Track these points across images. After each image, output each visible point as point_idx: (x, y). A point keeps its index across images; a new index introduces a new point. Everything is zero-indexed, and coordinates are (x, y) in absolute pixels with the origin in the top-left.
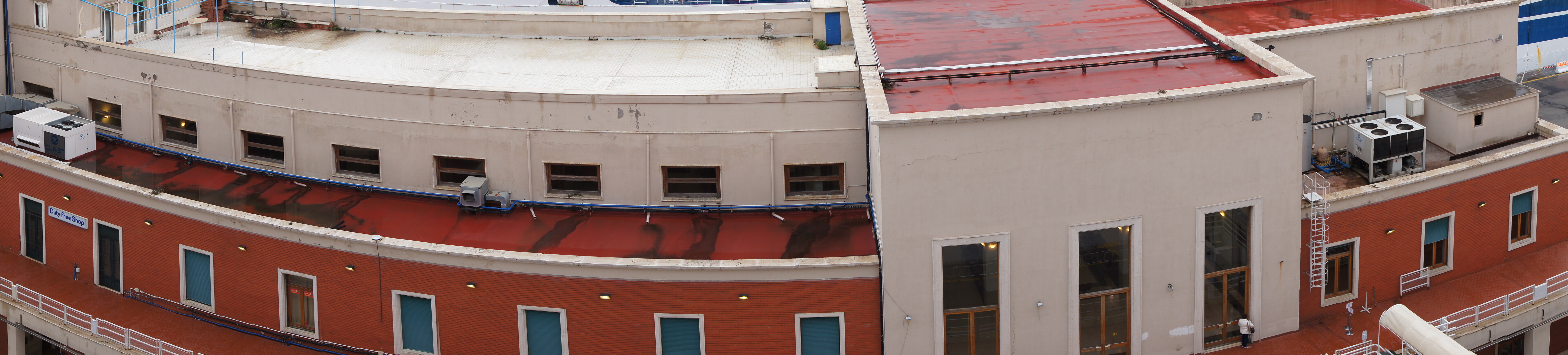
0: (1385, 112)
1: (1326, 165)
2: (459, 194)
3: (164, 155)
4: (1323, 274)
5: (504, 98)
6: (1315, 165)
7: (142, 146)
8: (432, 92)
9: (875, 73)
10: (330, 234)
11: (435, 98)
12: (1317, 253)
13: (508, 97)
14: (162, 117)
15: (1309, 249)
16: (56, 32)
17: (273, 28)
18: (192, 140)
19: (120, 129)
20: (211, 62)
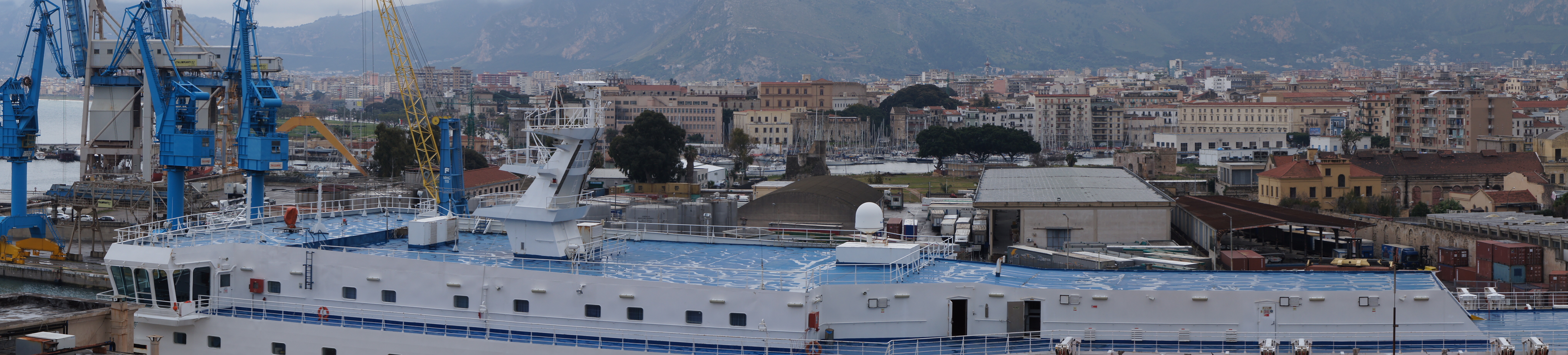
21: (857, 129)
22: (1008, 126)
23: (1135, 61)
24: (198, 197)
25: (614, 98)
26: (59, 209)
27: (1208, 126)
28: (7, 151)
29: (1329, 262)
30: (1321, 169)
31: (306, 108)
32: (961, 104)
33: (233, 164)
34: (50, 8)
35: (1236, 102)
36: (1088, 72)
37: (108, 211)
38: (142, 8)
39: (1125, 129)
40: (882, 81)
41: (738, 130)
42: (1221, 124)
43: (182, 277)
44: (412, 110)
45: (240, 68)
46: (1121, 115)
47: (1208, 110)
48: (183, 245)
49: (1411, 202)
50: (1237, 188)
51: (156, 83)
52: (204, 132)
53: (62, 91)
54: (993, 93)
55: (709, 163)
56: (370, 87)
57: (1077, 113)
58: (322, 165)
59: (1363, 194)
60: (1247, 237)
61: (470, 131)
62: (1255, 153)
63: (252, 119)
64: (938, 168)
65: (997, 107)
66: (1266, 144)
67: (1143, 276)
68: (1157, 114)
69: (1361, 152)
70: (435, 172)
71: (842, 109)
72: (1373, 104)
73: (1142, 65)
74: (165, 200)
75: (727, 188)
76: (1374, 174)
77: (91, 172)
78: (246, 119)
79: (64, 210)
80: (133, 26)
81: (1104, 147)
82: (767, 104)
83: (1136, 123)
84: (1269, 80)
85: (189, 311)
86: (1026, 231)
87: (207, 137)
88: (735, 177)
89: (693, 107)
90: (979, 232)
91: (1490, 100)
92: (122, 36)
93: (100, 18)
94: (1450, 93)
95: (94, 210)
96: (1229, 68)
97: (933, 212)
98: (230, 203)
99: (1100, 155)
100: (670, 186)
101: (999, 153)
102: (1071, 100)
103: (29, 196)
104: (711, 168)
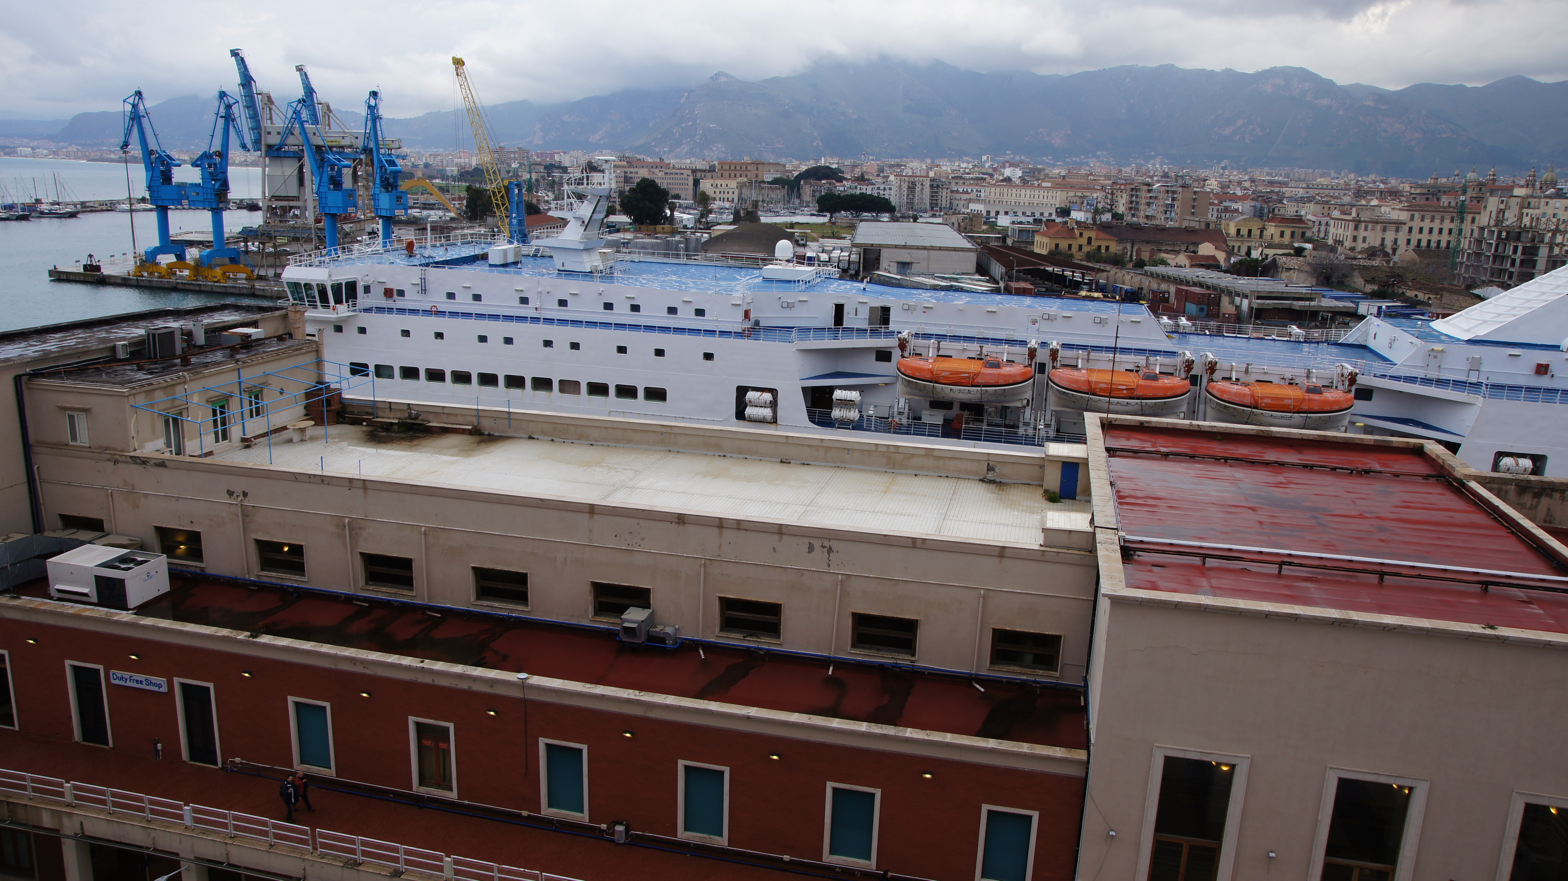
2: (618, 628)
3: (262, 588)
5: (677, 521)
7: (233, 579)
8: (592, 509)
9: (1114, 537)
10: (468, 673)
11: (595, 516)
13: (681, 519)
14: (258, 541)
16: (101, 447)
17: (398, 432)
18: (299, 568)
19: (202, 561)
20: (320, 473)
21: (780, 193)
22: (876, 195)
23: (960, 155)
24: (347, 234)
25: (623, 170)
26: (250, 244)
27: (1004, 200)
28: (207, 204)
29: (1076, 294)
30: (1077, 232)
31: (419, 174)
32: (846, 179)
33: (371, 212)
34: (232, 101)
35: (1024, 185)
36: (929, 161)
37: (285, 245)
38: (300, 103)
39: (951, 199)
40: (796, 163)
41: (702, 191)
42: (1013, 199)
43: (337, 288)
44: (490, 175)
45: (372, 146)
46: (949, 190)
47: (1006, 190)
48: (337, 266)
49: (1134, 258)
50: (1021, 242)
51: (314, 156)
52: (349, 190)
53: (246, 161)
54: (867, 173)
55: (684, 213)
56: (462, 160)
57: (920, 188)
58: (432, 212)
59: (1103, 251)
60: (1024, 274)
61: (529, 190)
62: (1034, 220)
63: (382, 181)
64: (830, 220)
65: (868, 182)
66: (1042, 214)
67: (957, 294)
68: (972, 191)
69: (1104, 222)
70: (507, 217)
71: (770, 180)
72: (1115, 191)
73: (964, 158)
74: (325, 237)
75: (695, 229)
76: (1112, 238)
77: (270, 218)
78: (378, 181)
79: (253, 244)
80: (294, 115)
81: (937, 211)
82: (722, 176)
83: (958, 196)
84: (1047, 171)
85: (343, 310)
86: (884, 262)
87: (351, 194)
88: (701, 222)
89: (674, 176)
90: (854, 262)
91: (1195, 193)
92: (287, 122)
93: (270, 109)
94: (1168, 186)
95: (275, 244)
96: (1021, 163)
97: (825, 248)
98: (370, 238)
99: (934, 216)
100: (659, 227)
101: (869, 212)
102: (917, 179)
103: (226, 235)
104: (685, 216)
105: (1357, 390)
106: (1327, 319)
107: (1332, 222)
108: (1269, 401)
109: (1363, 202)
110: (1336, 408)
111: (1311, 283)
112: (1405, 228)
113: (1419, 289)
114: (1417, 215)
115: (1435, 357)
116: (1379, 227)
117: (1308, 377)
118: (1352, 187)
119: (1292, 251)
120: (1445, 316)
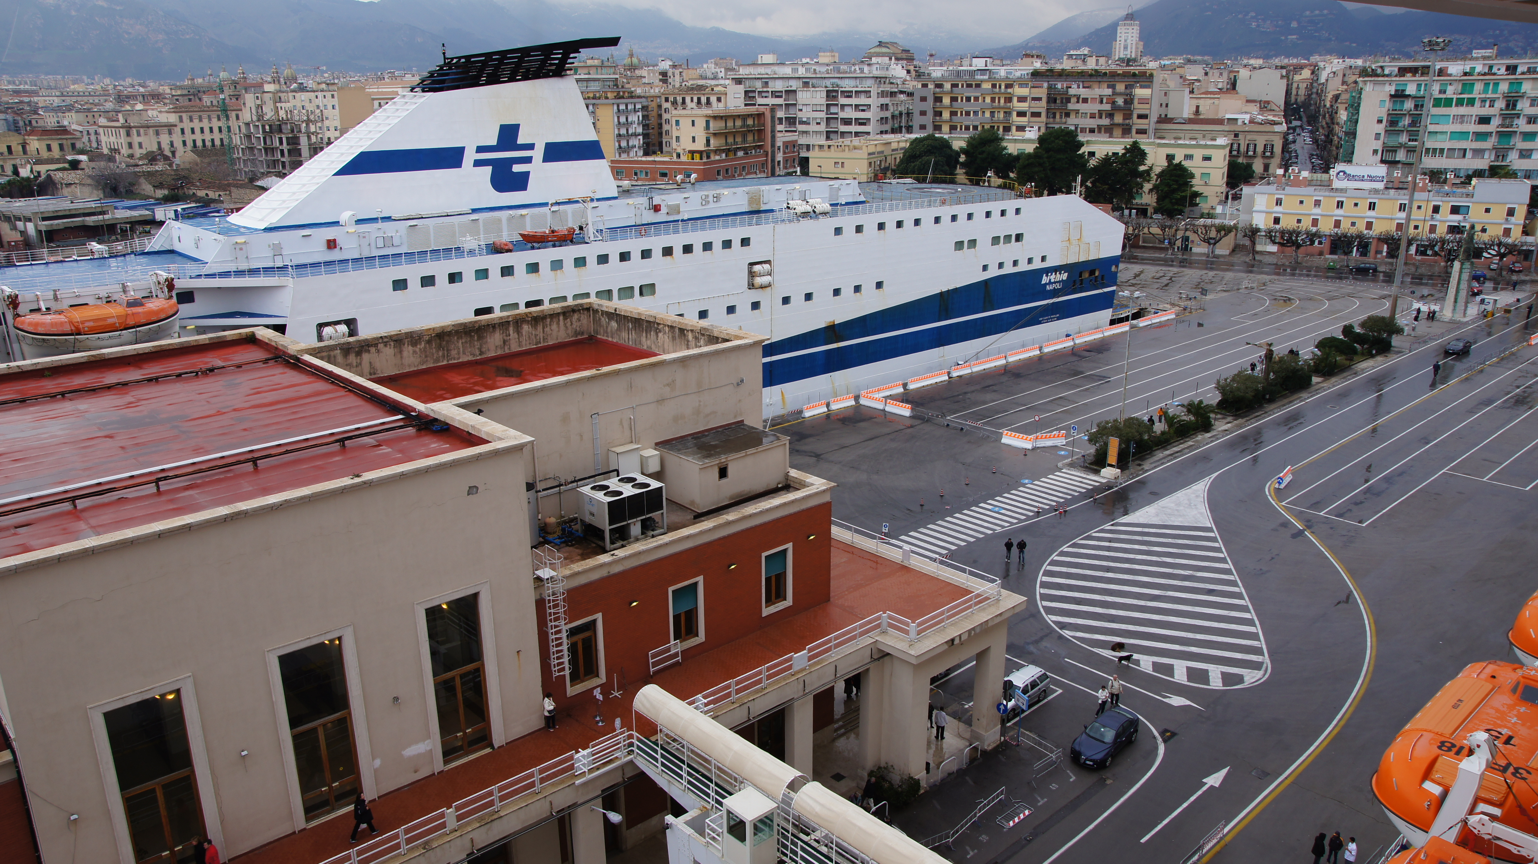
0: (617, 471)
1: (555, 536)
4: (566, 659)
6: (543, 538)
12: (557, 636)
15: (547, 633)
105: (177, 294)
106: (126, 231)
107: (101, 131)
108: (91, 324)
109: (128, 108)
110: (163, 316)
111: (98, 196)
112: (178, 130)
113: (208, 188)
114: (185, 116)
115: (241, 249)
116: (151, 131)
117: (125, 291)
118: (111, 92)
119: (67, 165)
120: (238, 210)
